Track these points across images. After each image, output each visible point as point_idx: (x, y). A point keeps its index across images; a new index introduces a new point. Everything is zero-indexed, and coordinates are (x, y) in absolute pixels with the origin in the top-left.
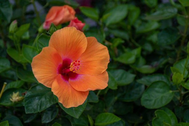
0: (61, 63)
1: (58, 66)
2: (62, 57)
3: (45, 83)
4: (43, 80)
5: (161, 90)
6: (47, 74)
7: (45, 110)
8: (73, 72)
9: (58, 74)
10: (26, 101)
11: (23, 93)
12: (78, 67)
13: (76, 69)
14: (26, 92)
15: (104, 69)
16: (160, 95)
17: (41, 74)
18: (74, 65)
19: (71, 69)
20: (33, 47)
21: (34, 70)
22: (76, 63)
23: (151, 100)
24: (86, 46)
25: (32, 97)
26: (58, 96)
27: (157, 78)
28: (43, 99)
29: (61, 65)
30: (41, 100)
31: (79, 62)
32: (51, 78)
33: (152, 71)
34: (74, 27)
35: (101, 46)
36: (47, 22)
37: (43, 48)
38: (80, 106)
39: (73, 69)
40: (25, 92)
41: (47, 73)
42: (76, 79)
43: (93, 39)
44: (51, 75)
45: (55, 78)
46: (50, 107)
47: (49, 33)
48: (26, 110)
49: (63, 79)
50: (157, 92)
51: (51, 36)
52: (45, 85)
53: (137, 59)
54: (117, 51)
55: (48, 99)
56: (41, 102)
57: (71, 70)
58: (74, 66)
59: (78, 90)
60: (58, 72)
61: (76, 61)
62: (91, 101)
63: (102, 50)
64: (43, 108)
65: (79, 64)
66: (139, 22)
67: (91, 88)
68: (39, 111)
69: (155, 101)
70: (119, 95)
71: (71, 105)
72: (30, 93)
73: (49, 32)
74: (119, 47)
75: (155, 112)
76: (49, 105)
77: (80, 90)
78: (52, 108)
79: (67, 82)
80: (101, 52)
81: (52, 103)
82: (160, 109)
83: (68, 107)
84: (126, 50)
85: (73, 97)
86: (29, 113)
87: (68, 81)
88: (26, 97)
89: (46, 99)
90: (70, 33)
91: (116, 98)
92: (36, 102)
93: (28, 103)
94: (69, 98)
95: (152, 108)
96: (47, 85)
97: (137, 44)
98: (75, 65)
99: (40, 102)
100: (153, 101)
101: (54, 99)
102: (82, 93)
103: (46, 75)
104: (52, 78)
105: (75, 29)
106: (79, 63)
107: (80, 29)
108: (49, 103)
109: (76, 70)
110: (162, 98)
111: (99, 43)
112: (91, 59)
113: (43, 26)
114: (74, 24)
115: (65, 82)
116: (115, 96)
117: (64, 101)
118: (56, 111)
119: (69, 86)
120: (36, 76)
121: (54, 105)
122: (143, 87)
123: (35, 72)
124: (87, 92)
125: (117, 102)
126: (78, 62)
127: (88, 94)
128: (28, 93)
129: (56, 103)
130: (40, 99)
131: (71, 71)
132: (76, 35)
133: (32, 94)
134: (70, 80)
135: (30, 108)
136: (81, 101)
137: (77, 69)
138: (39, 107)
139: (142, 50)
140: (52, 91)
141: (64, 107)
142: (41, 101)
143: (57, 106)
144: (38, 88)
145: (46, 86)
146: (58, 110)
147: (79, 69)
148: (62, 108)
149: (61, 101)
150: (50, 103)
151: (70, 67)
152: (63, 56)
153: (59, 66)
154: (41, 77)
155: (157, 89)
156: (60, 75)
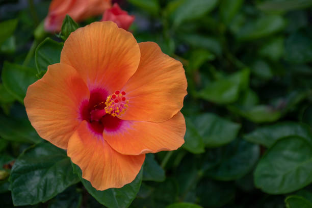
0: (87, 97)
1: (81, 104)
2: (87, 85)
3: (53, 138)
4: (49, 133)
5: (296, 155)
6: (57, 121)
7: (54, 198)
8: (113, 114)
9: (80, 121)
10: (13, 180)
11: (7, 163)
12: (122, 106)
13: (117, 108)
14: (14, 162)
15: (176, 109)
16: (294, 166)
17: (44, 120)
18: (113, 101)
19: (107, 110)
20: (24, 66)
21: (30, 112)
22: (117, 96)
23: (274, 177)
24: (138, 61)
25: (27, 172)
26: (81, 166)
27: (286, 131)
28: (50, 176)
29: (86, 101)
30: (45, 178)
31: (124, 93)
32: (65, 128)
33: (274, 117)
34: (113, 23)
35: (169, 61)
36: (53, 18)
37: (49, 67)
38: (128, 187)
39: (111, 109)
40: (10, 162)
41: (57, 119)
42: (118, 131)
43: (153, 46)
44: (66, 122)
45: (74, 129)
46: (65, 192)
47: (62, 37)
48: (14, 199)
49: (91, 131)
50: (288, 159)
51: (64, 41)
52: (55, 143)
53: (241, 94)
54: (199, 77)
55: (61, 173)
56: (46, 182)
57: (107, 112)
58: (113, 103)
59: (123, 153)
60: (80, 117)
61: (118, 93)
62: (149, 178)
63: (171, 70)
64: (51, 193)
65: (124, 99)
66: (240, 18)
67: (149, 148)
68: (41, 199)
69: (284, 179)
70: (208, 166)
71: (108, 184)
72: (23, 163)
73: (62, 34)
74: (204, 69)
75: (286, 200)
76: (62, 188)
77: (128, 153)
78: (67, 195)
79: (100, 136)
80: (169, 73)
81: (70, 183)
82: (294, 193)
83: (103, 188)
84: (218, 75)
85: (113, 167)
86: (21, 204)
87: (102, 135)
88: (14, 172)
89: (55, 174)
90: (104, 35)
91: (200, 173)
92: (35, 180)
93: (18, 185)
94: (103, 169)
95: (277, 192)
96: (58, 143)
97: (239, 64)
98: (116, 101)
99: (43, 181)
100: (280, 179)
101: (74, 173)
102: (131, 159)
103: (55, 123)
104: (68, 127)
105: (115, 25)
106: (124, 96)
107: (125, 26)
108: (62, 184)
109: (118, 111)
110: (298, 170)
111: (165, 55)
112: (148, 89)
113: (45, 26)
114: (113, 17)
115: (96, 136)
116: (199, 168)
117: (93, 177)
118: (76, 200)
119: (105, 144)
120: (35, 124)
121: (72, 186)
122: (256, 149)
123: (32, 117)
124: (141, 155)
125: (204, 181)
126: (121, 95)
127: (143, 160)
128: (18, 164)
129: (76, 182)
130: (42, 175)
131: (108, 114)
132: (117, 39)
133: (26, 165)
134: (105, 133)
135: (24, 194)
136: (129, 175)
137: (119, 109)
138: (41, 191)
139: (252, 76)
140: (69, 155)
141: (94, 190)
142: (46, 180)
143: (78, 190)
144: (39, 152)
145: (55, 145)
146: (80, 199)
147: (123, 109)
148: (90, 192)
149: (87, 177)
150: (65, 182)
151: (106, 106)
152: (92, 84)
153: (83, 103)
154: (46, 126)
155: (287, 153)
156: (85, 122)
